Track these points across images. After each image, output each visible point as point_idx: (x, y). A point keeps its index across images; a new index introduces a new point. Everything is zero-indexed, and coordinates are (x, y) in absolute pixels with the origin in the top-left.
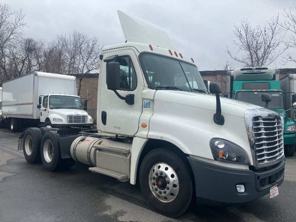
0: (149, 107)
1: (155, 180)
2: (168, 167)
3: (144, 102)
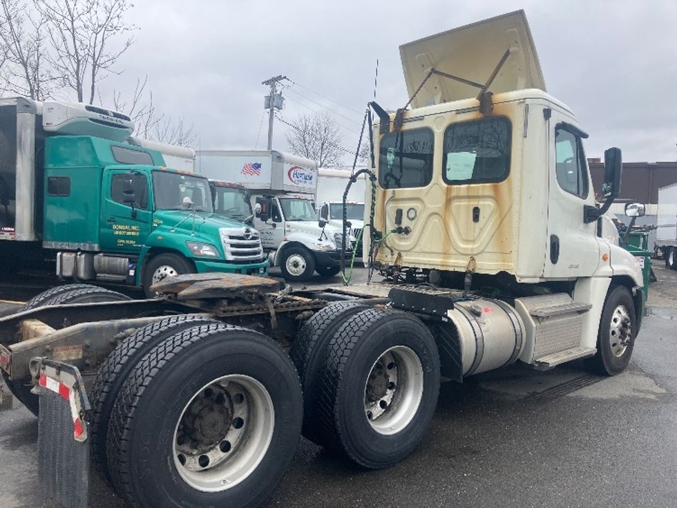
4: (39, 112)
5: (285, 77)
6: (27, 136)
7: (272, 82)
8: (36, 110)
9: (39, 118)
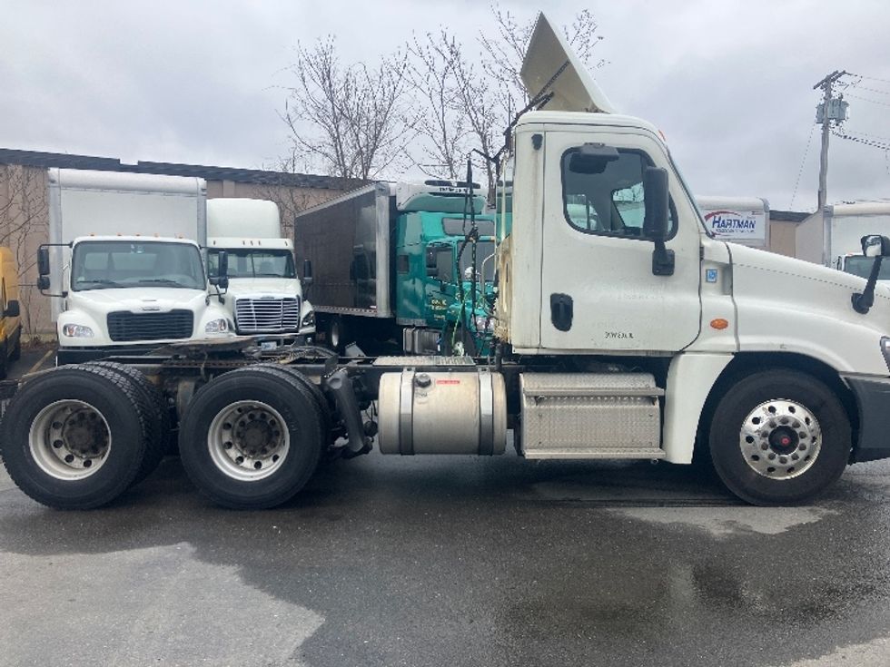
0: (715, 282)
1: (767, 439)
2: (793, 405)
3: (707, 271)
4: (392, 194)
5: (844, 72)
6: (382, 216)
7: (827, 83)
8: (389, 192)
9: (393, 200)
